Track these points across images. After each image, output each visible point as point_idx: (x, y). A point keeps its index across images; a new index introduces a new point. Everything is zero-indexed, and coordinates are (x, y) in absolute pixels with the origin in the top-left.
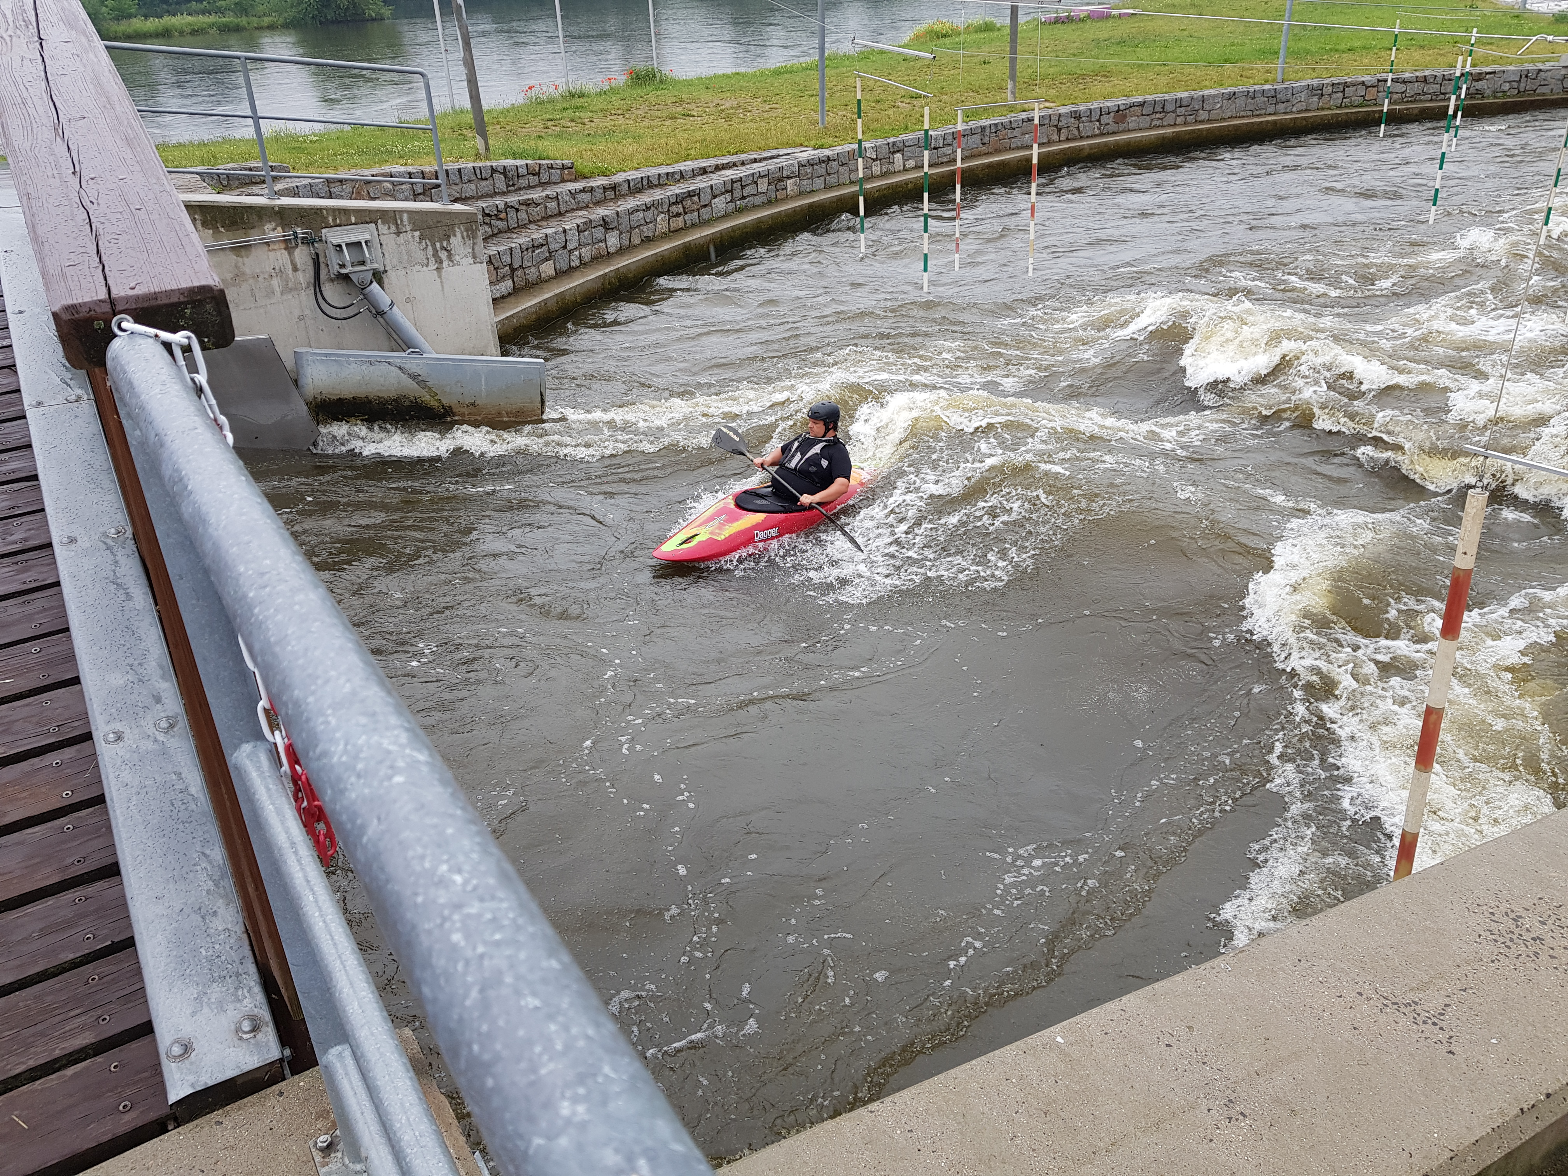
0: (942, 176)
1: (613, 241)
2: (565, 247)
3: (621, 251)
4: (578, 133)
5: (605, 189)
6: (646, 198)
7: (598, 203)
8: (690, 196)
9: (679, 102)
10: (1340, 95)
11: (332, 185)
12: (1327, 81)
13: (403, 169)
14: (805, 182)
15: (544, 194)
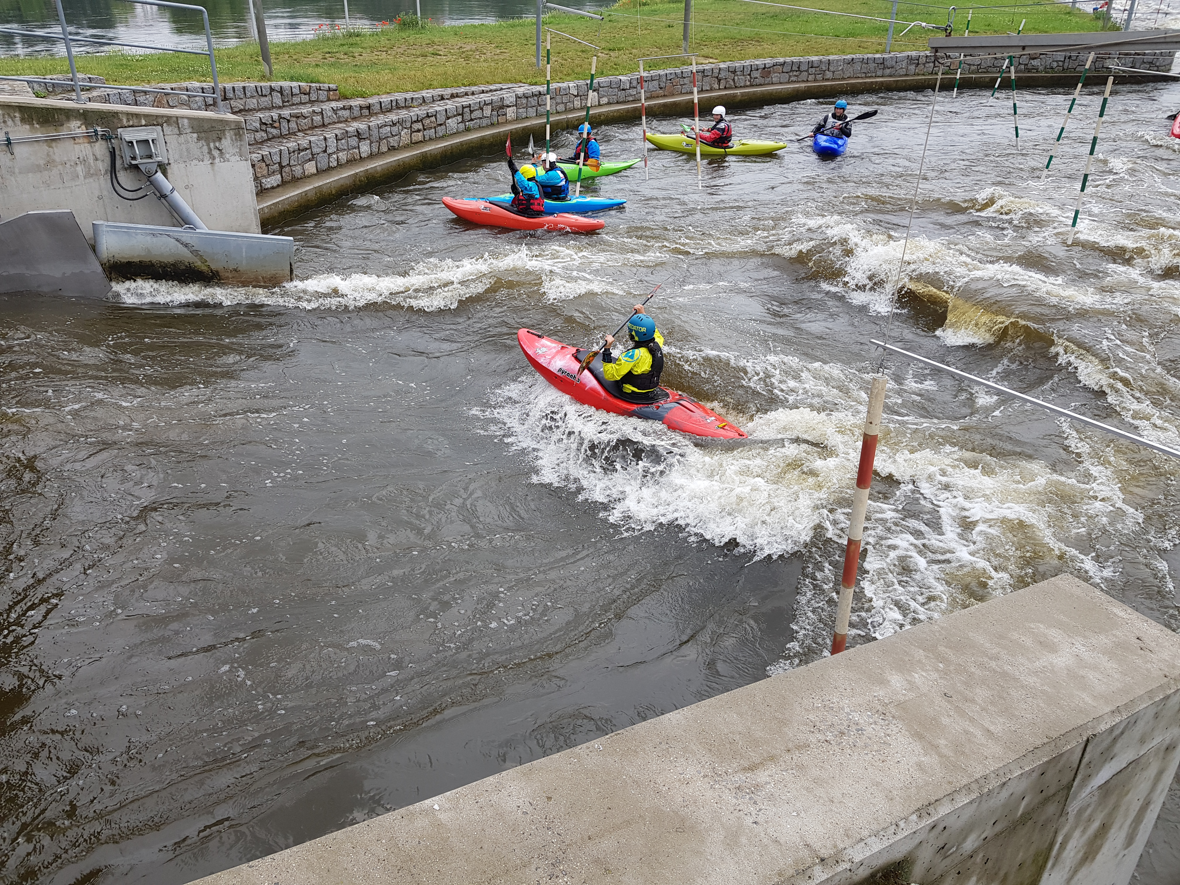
0: (627, 111)
1: (365, 148)
2: (325, 151)
3: (371, 156)
4: (347, 64)
5: (361, 108)
6: (393, 117)
7: (354, 119)
8: (428, 116)
9: (432, 44)
10: (932, 65)
11: (137, 95)
12: (922, 54)
13: (197, 84)
14: (520, 111)
15: (311, 110)
